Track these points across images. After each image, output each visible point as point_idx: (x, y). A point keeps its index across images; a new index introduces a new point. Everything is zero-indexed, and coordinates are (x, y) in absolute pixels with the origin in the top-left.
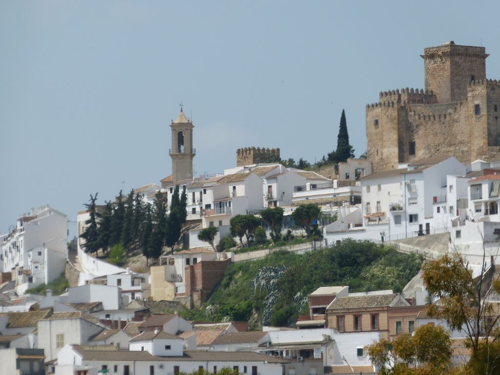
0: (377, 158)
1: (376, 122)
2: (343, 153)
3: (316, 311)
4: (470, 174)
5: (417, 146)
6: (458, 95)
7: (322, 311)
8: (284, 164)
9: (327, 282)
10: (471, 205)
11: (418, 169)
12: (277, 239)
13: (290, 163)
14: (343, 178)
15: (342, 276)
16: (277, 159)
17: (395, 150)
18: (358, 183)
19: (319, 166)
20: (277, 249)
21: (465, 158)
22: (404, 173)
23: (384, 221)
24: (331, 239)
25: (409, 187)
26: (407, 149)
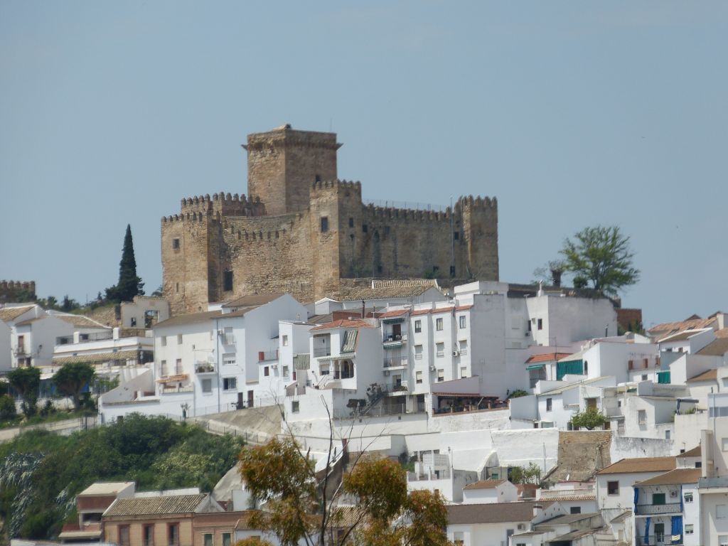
0: (177, 296)
1: (177, 243)
2: (128, 288)
3: (88, 517)
4: (313, 319)
5: (236, 277)
6: (296, 204)
7: (97, 517)
8: (41, 304)
9: (105, 476)
10: (314, 364)
11: (237, 312)
12: (31, 412)
13: (51, 304)
14: (127, 324)
15: (126, 468)
16: (32, 297)
17: (203, 284)
18: (149, 333)
19: (93, 307)
20: (31, 428)
21: (305, 296)
22: (216, 317)
23: (186, 388)
24: (109, 414)
25: (223, 338)
26: (220, 282)
